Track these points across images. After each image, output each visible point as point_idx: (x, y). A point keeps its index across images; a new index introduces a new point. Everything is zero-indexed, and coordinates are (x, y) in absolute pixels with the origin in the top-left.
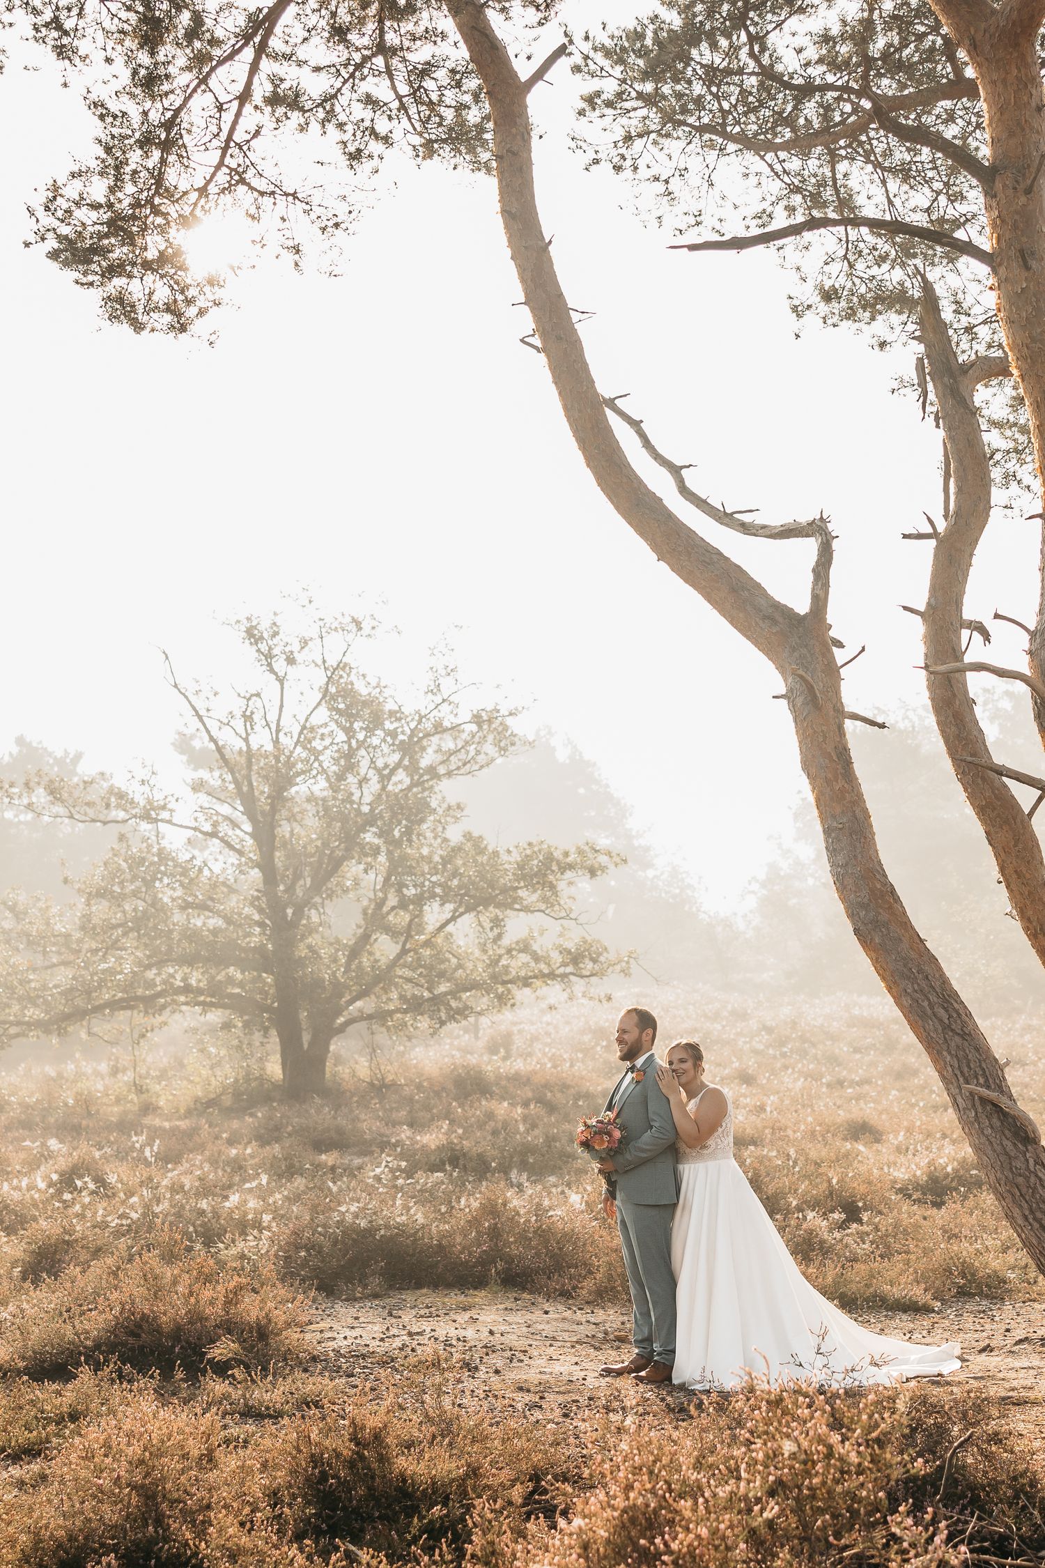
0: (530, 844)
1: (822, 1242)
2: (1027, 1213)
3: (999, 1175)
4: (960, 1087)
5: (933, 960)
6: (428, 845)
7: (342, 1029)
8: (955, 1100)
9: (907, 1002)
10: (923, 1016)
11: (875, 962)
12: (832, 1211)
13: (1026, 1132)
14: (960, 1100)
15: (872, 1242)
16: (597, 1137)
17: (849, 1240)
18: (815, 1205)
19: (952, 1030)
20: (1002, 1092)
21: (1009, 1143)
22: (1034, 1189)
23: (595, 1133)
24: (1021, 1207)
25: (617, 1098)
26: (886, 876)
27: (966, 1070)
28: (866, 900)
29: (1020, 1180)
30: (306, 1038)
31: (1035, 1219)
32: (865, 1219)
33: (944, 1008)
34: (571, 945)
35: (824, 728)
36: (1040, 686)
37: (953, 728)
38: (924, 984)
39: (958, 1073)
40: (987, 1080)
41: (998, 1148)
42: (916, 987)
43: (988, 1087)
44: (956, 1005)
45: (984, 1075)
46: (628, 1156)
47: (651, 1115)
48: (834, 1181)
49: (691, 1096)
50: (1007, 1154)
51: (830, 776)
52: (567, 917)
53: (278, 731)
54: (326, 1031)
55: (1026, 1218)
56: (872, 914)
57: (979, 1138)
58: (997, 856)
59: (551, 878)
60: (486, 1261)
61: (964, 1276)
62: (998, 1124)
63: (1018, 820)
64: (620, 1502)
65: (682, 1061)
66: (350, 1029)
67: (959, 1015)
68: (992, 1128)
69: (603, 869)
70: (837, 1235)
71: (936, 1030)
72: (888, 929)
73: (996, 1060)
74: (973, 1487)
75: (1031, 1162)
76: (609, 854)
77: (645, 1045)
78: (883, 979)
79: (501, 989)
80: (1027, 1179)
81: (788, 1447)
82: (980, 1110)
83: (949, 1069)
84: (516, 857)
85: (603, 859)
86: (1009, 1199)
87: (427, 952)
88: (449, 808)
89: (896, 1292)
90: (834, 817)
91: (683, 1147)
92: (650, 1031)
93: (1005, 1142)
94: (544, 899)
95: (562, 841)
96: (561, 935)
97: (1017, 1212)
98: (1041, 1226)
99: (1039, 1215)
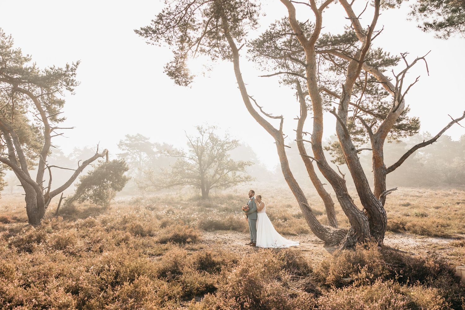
0: (240, 161)
1: (281, 224)
2: (310, 222)
4: (300, 203)
5: (297, 183)
6: (224, 161)
7: (211, 188)
8: (300, 205)
9: (293, 189)
10: (295, 192)
11: (288, 183)
12: (283, 220)
13: (310, 209)
15: (288, 225)
17: (285, 224)
18: (280, 218)
19: (299, 194)
20: (307, 204)
21: (308, 211)
25: (248, 203)
26: (290, 171)
27: (301, 200)
28: (287, 174)
30: (206, 190)
32: (287, 221)
33: (298, 191)
34: (246, 176)
35: (281, 148)
36: (313, 143)
37: (300, 148)
38: (295, 187)
41: (306, 212)
43: (305, 203)
44: (300, 190)
45: (304, 201)
46: (250, 212)
47: (253, 206)
48: (283, 215)
49: (259, 203)
51: (282, 155)
52: (245, 172)
53: (202, 143)
54: (208, 189)
56: (288, 176)
57: (303, 210)
58: (307, 168)
59: (243, 166)
60: (230, 226)
61: (301, 230)
63: (310, 163)
64: (242, 268)
65: (258, 198)
67: (300, 192)
68: (305, 209)
69: (251, 165)
71: (297, 194)
72: (290, 179)
73: (306, 199)
74: (298, 265)
78: (289, 186)
79: (235, 183)
80: (310, 217)
81: (266, 260)
82: (303, 206)
83: (299, 200)
84: (238, 163)
85: (251, 163)
87: (224, 177)
88: (228, 155)
89: (291, 232)
90: (282, 161)
91: (258, 211)
92: (254, 193)
94: (242, 169)
95: (245, 161)
96: (244, 175)
97: (308, 222)
98: (312, 224)
99: (312, 222)
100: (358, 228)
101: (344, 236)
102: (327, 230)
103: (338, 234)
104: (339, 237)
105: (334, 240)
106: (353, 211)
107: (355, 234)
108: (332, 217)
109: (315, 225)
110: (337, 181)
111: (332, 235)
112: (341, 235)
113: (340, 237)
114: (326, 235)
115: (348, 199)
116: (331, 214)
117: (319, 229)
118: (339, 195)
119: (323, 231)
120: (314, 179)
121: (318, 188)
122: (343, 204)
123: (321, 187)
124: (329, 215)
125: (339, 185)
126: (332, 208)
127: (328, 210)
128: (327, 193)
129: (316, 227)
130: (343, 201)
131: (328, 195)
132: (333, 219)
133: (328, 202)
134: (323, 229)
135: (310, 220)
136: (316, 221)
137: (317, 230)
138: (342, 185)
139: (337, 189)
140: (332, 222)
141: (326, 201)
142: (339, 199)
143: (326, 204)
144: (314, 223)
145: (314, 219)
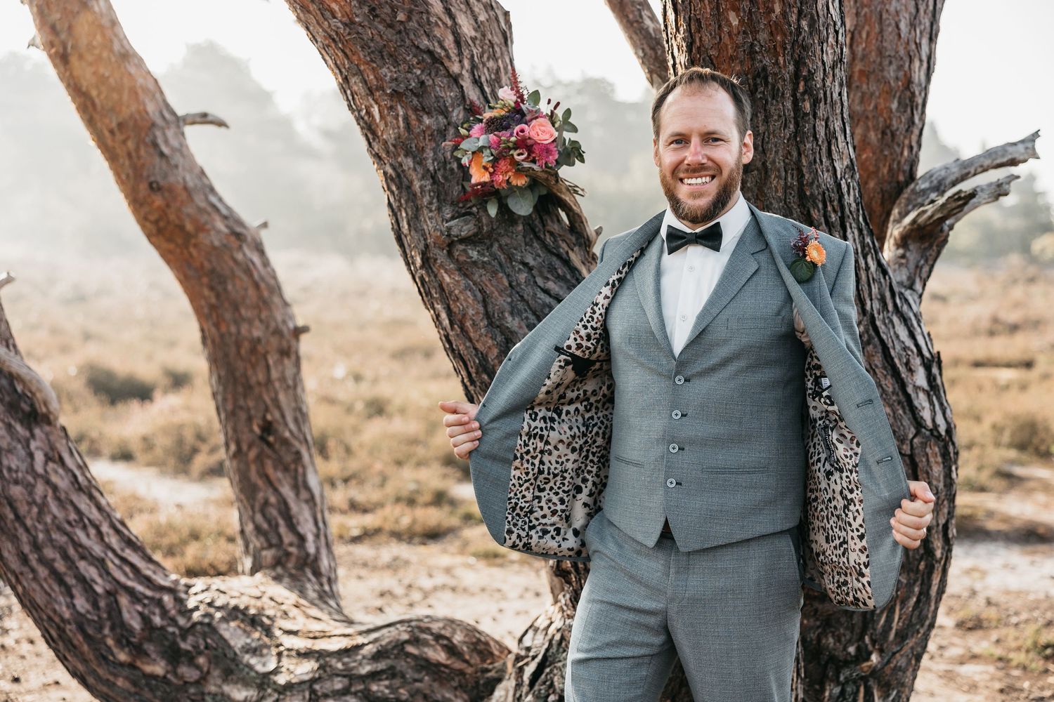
2: (26, 549)
13: (32, 405)
22: (45, 504)
29: (16, 491)
31: (41, 561)
55: (24, 560)
75: (39, 457)
98: (54, 573)
99: (49, 553)
108: (277, 475)
109: (87, 585)
110: (416, 3)
115: (567, 262)
116: (269, 444)
117: (136, 624)
118: (439, 209)
119: (183, 646)
120: (90, 47)
121: (137, 149)
122: (491, 324)
123: (166, 142)
124: (252, 454)
125: (447, 63)
126: (283, 379)
127: (241, 402)
128: (224, 211)
129: (102, 604)
130: (494, 282)
131: (239, 236)
132: (287, 491)
133: (236, 308)
134: (180, 628)
135: (29, 522)
136: (105, 528)
137: (110, 642)
138: (474, 67)
139: (415, 110)
140: (283, 529)
141: (218, 296)
142: (441, 256)
143: (222, 336)
144: (82, 565)
145: (73, 516)
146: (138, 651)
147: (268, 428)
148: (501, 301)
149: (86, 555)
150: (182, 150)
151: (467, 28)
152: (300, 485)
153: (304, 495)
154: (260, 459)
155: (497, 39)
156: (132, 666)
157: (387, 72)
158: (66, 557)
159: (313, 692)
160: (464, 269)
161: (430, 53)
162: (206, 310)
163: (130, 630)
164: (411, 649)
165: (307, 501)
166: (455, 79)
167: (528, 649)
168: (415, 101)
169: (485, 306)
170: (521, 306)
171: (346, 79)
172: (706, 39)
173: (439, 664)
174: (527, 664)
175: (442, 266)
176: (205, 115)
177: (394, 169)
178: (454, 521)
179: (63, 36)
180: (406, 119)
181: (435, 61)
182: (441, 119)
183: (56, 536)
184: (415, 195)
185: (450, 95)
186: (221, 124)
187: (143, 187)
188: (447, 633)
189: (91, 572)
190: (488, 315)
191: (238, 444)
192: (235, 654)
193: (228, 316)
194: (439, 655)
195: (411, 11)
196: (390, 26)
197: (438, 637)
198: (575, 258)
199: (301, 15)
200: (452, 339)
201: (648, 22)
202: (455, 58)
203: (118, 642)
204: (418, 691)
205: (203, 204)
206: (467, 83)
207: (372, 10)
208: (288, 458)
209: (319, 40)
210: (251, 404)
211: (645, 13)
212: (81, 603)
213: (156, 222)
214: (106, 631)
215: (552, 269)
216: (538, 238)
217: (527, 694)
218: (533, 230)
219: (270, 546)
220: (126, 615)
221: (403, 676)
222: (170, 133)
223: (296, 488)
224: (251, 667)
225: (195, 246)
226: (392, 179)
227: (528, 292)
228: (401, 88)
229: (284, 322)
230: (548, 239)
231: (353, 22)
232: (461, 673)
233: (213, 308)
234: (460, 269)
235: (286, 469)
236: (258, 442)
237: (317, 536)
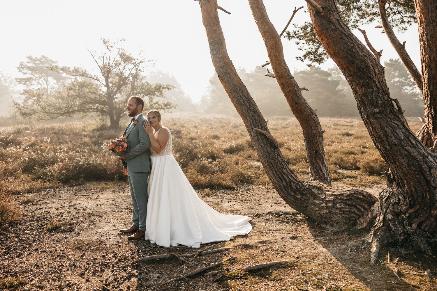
0: (157, 84)
2: (274, 172)
3: (265, 159)
4: (253, 129)
5: (244, 86)
6: (137, 83)
7: (122, 117)
8: (251, 133)
9: (235, 100)
10: (241, 105)
11: (225, 87)
12: (209, 159)
13: (275, 145)
14: (252, 133)
15: (218, 167)
16: (117, 147)
17: (213, 166)
18: (205, 156)
19: (251, 110)
20: (267, 131)
21: (269, 149)
22: (277, 164)
23: (116, 146)
24: (272, 170)
25: (127, 132)
26: (229, 59)
27: (255, 123)
28: (223, 66)
29: (272, 161)
30: (115, 118)
31: (277, 174)
32: (217, 161)
33: (248, 102)
34: (165, 103)
35: (211, 9)
37: (255, 5)
38: (241, 94)
39: (252, 124)
40: (262, 127)
41: (265, 150)
42: (239, 94)
43: (262, 129)
44: (252, 101)
45: (261, 125)
46: (130, 154)
47: (140, 138)
48: (210, 150)
49: (156, 130)
50: (268, 152)
51: (212, 25)
52: (165, 98)
53: (109, 60)
54: (119, 117)
55: (274, 174)
56: (224, 70)
57: (259, 147)
58: (268, 50)
59: (161, 90)
60: (114, 174)
61: (241, 177)
62: (266, 142)
63: (277, 37)
65: (154, 118)
66: (124, 117)
67: (253, 105)
68: (263, 143)
69: (170, 88)
70: (210, 165)
71: (245, 110)
72: (230, 75)
73: (265, 120)
75: (276, 155)
76: (172, 86)
77: (139, 111)
78: (227, 92)
80: (275, 161)
82: (259, 137)
83: (249, 123)
84: (154, 86)
86: (268, 168)
88: (143, 77)
89: (224, 183)
90: (213, 38)
92: (141, 105)
93: (268, 148)
94: (160, 94)
95: (164, 83)
96: (163, 101)
97: (271, 172)
98: (279, 177)
99: (278, 173)
100: (424, 198)
101: (364, 208)
102: (315, 191)
103: (349, 205)
104: (350, 212)
105: (336, 218)
106: (412, 150)
107: (411, 211)
108: (318, 161)
109: (285, 180)
110: (368, 67)
111: (333, 207)
112: (355, 207)
113: (354, 213)
114: (313, 204)
115: (398, 117)
116: (317, 155)
117: (295, 188)
118: (371, 107)
119: (304, 192)
120: (285, 76)
121: (293, 96)
122: (382, 129)
123: (298, 94)
124: (313, 157)
125: (373, 79)
126: (320, 141)
127: (311, 146)
128: (309, 108)
129: (288, 183)
130: (383, 121)
131: (312, 112)
132: (320, 164)
133: (311, 127)
134: (303, 189)
135: (275, 167)
136: (288, 169)
137: (290, 191)
138: (378, 79)
139: (366, 88)
140: (320, 172)
141: (307, 125)
142: (371, 116)
143: (308, 133)
144: (284, 176)
145: (282, 167)
146: (295, 193)
147: (317, 151)
148: (384, 125)
149: (285, 174)
150: (301, 95)
151: (377, 72)
152: (323, 163)
153: (324, 165)
154: (315, 157)
155: (382, 73)
156: (294, 196)
157: (361, 81)
158: (281, 174)
159: (334, 202)
160: (376, 118)
161: (370, 77)
162: (305, 127)
163: (294, 189)
164: (355, 195)
165: (324, 167)
166: (375, 82)
167: (383, 196)
168: (367, 86)
169: (380, 126)
170: (388, 126)
171: (352, 83)
172: (433, 73)
173: (361, 198)
174: (383, 198)
175: (371, 118)
176: (305, 88)
177: (361, 99)
178: (340, 177)
179: (280, 74)
180: (364, 90)
181: (371, 78)
182: (372, 90)
183: (279, 170)
184: (365, 104)
185: (374, 85)
186: (307, 90)
187: (294, 103)
188: (362, 192)
189: (286, 177)
190: (381, 128)
191: (311, 154)
192: (316, 194)
193: (309, 128)
194: (362, 197)
195: (366, 69)
196: (362, 72)
197: (360, 193)
198: (400, 116)
199: (344, 71)
200: (372, 132)
201: (414, 68)
202: (375, 78)
203: (291, 191)
204: (357, 203)
205: (305, 106)
206: (377, 82)
207: (359, 69)
208: (321, 158)
209: (347, 75)
210: (313, 146)
211: (413, 66)
212: (284, 183)
213: (296, 110)
214: (289, 189)
215: (395, 118)
216: (392, 112)
217: (384, 204)
218: (391, 111)
219: (318, 175)
220: (293, 186)
221: (353, 200)
222: (299, 92)
223: (322, 164)
224: (320, 197)
225: (303, 114)
226: (360, 101)
227: (390, 123)
228: (364, 84)
229: (320, 130)
230: (394, 113)
231: (355, 72)
232: (366, 200)
233: (306, 127)
234: (375, 119)
235: (320, 160)
236: (315, 154)
237: (327, 174)
